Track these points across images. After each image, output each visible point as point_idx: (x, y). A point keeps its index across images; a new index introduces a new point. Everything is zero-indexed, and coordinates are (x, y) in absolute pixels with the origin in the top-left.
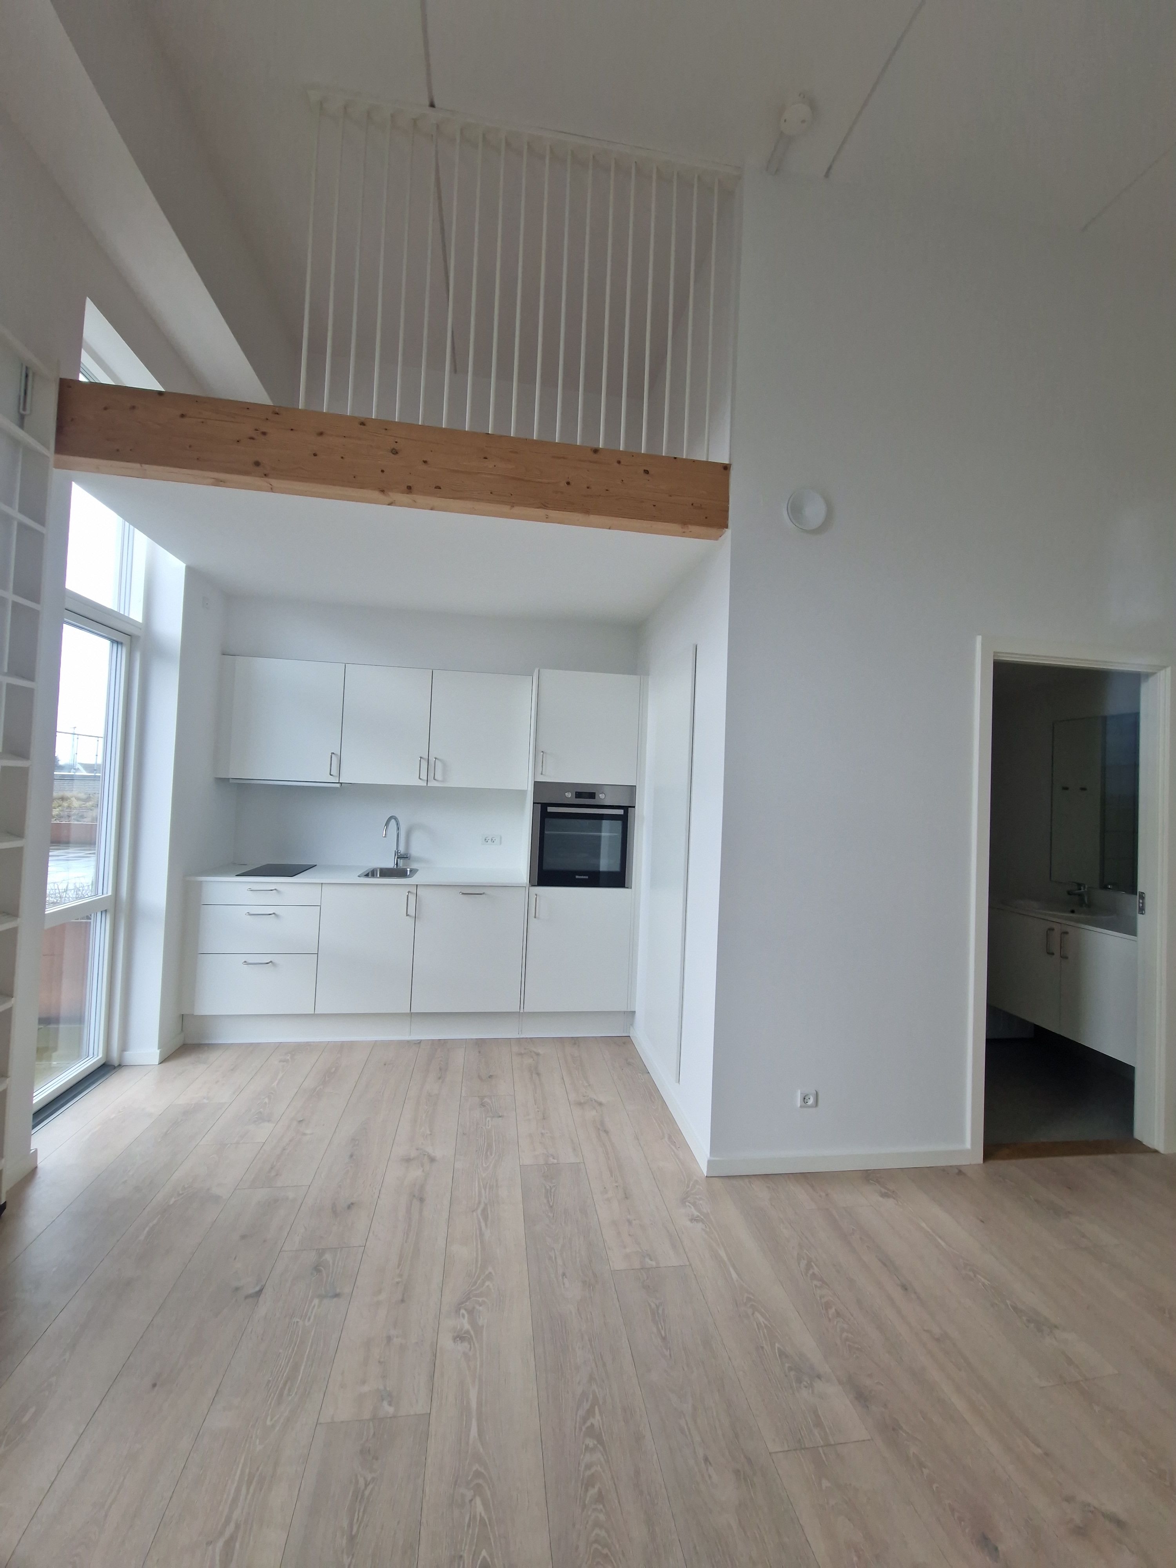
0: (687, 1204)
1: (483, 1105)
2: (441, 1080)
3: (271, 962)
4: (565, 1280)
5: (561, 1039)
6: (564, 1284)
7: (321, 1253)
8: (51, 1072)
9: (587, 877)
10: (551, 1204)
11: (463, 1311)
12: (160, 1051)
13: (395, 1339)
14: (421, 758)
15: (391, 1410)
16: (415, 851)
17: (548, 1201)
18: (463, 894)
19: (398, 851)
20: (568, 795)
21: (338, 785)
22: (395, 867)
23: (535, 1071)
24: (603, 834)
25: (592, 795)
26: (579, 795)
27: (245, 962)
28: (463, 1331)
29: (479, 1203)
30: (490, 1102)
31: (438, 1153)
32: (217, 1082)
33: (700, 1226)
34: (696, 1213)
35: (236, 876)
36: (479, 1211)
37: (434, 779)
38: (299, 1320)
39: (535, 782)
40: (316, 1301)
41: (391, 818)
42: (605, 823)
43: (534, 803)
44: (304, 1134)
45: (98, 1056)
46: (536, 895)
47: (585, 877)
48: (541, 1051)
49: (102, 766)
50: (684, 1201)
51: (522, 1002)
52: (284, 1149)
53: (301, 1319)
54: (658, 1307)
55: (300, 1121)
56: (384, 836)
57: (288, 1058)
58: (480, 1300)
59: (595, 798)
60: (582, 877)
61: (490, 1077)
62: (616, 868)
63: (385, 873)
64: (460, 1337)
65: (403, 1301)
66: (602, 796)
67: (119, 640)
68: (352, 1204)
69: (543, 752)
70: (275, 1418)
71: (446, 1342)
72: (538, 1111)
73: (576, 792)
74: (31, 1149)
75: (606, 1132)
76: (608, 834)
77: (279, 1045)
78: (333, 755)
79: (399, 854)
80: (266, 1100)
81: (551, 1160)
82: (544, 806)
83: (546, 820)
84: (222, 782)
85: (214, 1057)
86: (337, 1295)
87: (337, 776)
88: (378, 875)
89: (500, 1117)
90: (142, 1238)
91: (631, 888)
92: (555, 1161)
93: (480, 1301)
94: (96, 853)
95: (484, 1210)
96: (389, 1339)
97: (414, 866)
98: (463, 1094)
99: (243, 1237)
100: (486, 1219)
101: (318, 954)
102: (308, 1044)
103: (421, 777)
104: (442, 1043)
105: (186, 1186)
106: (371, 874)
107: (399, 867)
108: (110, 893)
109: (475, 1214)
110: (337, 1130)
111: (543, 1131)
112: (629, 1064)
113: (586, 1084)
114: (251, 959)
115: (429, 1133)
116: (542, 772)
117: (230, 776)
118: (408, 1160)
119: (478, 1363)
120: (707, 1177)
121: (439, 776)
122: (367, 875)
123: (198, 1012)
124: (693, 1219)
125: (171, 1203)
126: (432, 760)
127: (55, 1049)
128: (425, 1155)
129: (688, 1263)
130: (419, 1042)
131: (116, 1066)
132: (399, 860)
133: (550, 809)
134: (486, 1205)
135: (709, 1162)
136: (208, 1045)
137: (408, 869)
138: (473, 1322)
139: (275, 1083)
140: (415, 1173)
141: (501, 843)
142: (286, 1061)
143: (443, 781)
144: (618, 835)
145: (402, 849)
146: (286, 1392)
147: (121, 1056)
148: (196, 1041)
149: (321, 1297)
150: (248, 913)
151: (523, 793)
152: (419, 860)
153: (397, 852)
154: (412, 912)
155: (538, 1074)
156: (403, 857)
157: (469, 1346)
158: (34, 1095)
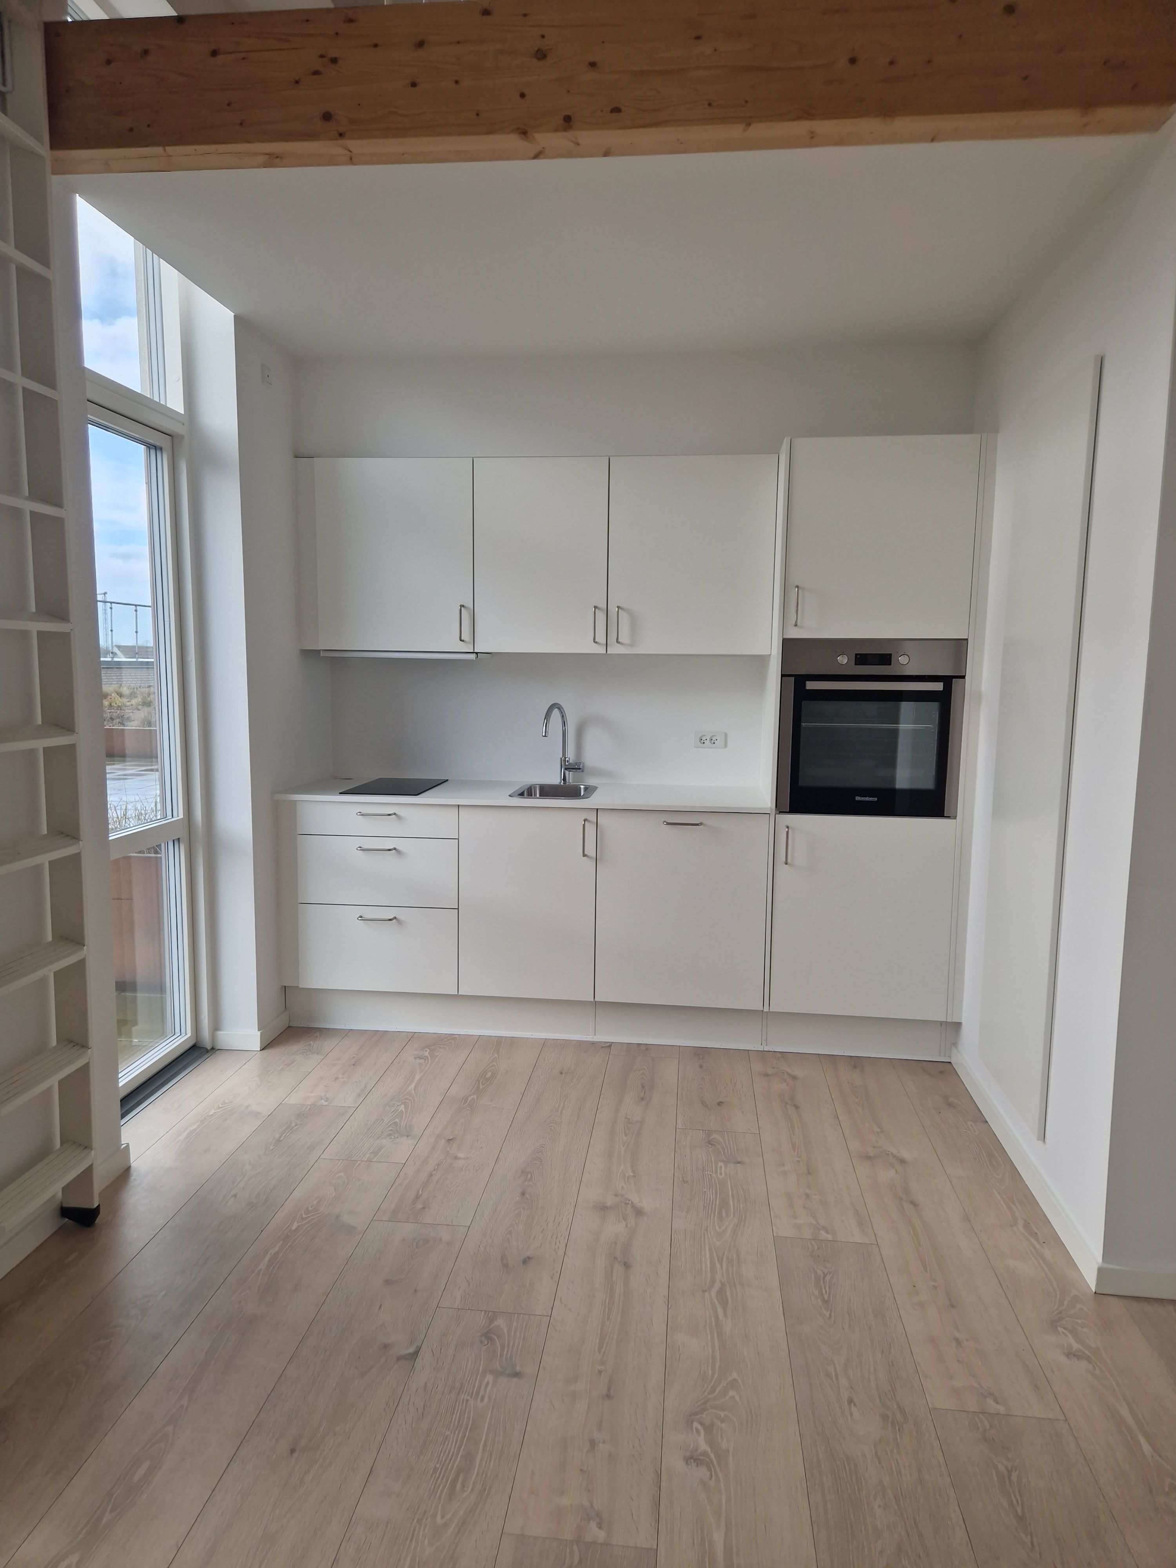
0: (1060, 1329)
1: (710, 1143)
2: (644, 1103)
3: (395, 918)
4: (853, 1409)
5: (832, 1059)
6: (851, 1414)
7: (492, 1317)
8: (134, 1051)
9: (876, 799)
10: (826, 1297)
11: (696, 1425)
12: (261, 1033)
13: (601, 1445)
14: (595, 607)
15: (601, 1535)
16: (591, 758)
17: (821, 1294)
18: (668, 824)
19: (565, 758)
20: (843, 660)
21: (473, 656)
22: (562, 783)
23: (791, 1103)
24: (902, 726)
25: (885, 659)
26: (861, 659)
27: (361, 917)
28: (699, 1452)
29: (713, 1281)
30: (722, 1140)
31: (646, 1204)
32: (336, 1079)
33: (1083, 1365)
34: (1076, 1346)
35: (340, 793)
36: (714, 1292)
37: (618, 642)
38: (469, 1398)
39: (784, 640)
40: (489, 1378)
41: (554, 706)
42: (907, 708)
43: (782, 676)
44: (456, 1158)
45: (186, 1034)
46: (788, 827)
47: (871, 799)
48: (797, 1072)
49: (155, 647)
50: (1054, 1324)
51: (767, 997)
52: (431, 1175)
53: (471, 1397)
54: (1010, 1472)
55: (449, 1140)
56: (544, 735)
57: (427, 1054)
58: (722, 1414)
59: (890, 664)
60: (867, 799)
61: (720, 1104)
62: (927, 783)
63: (547, 791)
64: (693, 1459)
65: (608, 1396)
66: (903, 660)
67: (158, 444)
68: (529, 1258)
69: (797, 587)
70: (448, 1516)
71: (675, 1462)
72: (799, 1162)
73: (856, 655)
74: (122, 1143)
75: (914, 1204)
76: (911, 726)
77: (412, 1037)
78: (462, 608)
79: (567, 764)
80: (402, 1107)
81: (823, 1235)
82: (800, 680)
83: (804, 703)
84: (310, 655)
85: (328, 1044)
86: (516, 1375)
87: (469, 643)
88: (538, 796)
89: (739, 1163)
90: (263, 1266)
91: (955, 818)
92: (830, 1237)
93: (722, 1416)
94: (160, 770)
95: (721, 1292)
96: (593, 1443)
97: (591, 781)
98: (679, 1125)
99: (388, 1282)
100: (724, 1303)
101: (458, 909)
102: (451, 1037)
103: (596, 640)
104: (644, 1049)
105: (310, 1209)
106: (528, 792)
107: (567, 784)
108: (181, 816)
109: (706, 1294)
110: (500, 1156)
111: (808, 1191)
112: (950, 1105)
113: (877, 1129)
114: (370, 913)
115: (632, 1174)
116: (796, 622)
117: (321, 647)
118: (603, 1208)
119: (724, 1497)
120: (1095, 1293)
121: (624, 637)
122: (522, 794)
123: (302, 985)
124: (1070, 1354)
125: (294, 1228)
126: (613, 610)
127: (135, 1023)
128: (628, 1204)
129: (1062, 1418)
130: (609, 1046)
131: (209, 1049)
132: (567, 772)
133: (811, 685)
134: (723, 1284)
135: (1100, 1270)
136: (320, 1030)
137: (582, 787)
138: (711, 1442)
139: (413, 1086)
140: (614, 1228)
141: (726, 746)
142: (425, 1058)
143: (631, 645)
144: (932, 727)
145: (571, 756)
146: (459, 1485)
147: (213, 1037)
148: (304, 1024)
149: (497, 1374)
150: (360, 847)
151: (762, 660)
152: (597, 772)
153: (564, 760)
154: (591, 850)
155: (797, 1107)
156: (573, 767)
157: (708, 1473)
158: (120, 1077)
